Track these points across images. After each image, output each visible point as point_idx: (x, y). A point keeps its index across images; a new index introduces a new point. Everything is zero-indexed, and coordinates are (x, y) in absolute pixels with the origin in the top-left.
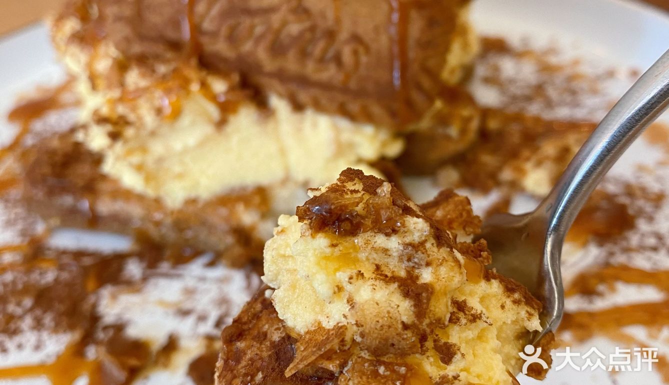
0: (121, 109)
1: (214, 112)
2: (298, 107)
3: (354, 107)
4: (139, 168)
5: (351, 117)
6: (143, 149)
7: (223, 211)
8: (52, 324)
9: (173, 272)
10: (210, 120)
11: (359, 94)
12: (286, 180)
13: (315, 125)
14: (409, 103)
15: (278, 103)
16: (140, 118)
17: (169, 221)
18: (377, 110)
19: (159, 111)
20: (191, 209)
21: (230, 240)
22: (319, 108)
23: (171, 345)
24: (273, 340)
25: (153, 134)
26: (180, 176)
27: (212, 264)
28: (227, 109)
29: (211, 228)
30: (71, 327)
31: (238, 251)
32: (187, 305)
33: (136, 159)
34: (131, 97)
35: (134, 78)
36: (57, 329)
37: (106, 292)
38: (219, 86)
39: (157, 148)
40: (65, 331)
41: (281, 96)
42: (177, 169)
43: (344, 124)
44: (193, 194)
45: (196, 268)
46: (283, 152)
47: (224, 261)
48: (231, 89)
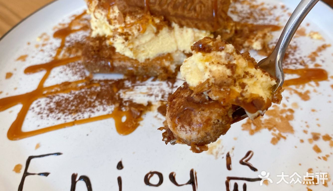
0: (125, 30)
1: (155, 29)
2: (181, 26)
3: (200, 25)
4: (131, 50)
5: (199, 28)
6: (133, 43)
7: (159, 62)
8: (106, 103)
9: (141, 84)
10: (154, 33)
11: (202, 20)
12: (177, 51)
13: (187, 31)
14: (218, 22)
15: (175, 25)
16: (133, 33)
17: (140, 66)
18: (207, 25)
19: (139, 30)
20: (147, 62)
21: (161, 71)
22: (189, 26)
23: (150, 104)
24: (185, 97)
25: (136, 38)
26: (143, 52)
27: (154, 80)
28: (159, 28)
29: (155, 68)
30: (114, 103)
31: (164, 75)
32: (151, 93)
33: (131, 46)
34: (128, 26)
35: (129, 19)
36: (108, 104)
37: (121, 92)
38: (157, 21)
39: (137, 43)
40: (112, 105)
41: (176, 23)
42: (142, 49)
43: (196, 30)
44: (147, 57)
45: (149, 82)
46: (176, 42)
47: (158, 79)
48: (161, 21)
